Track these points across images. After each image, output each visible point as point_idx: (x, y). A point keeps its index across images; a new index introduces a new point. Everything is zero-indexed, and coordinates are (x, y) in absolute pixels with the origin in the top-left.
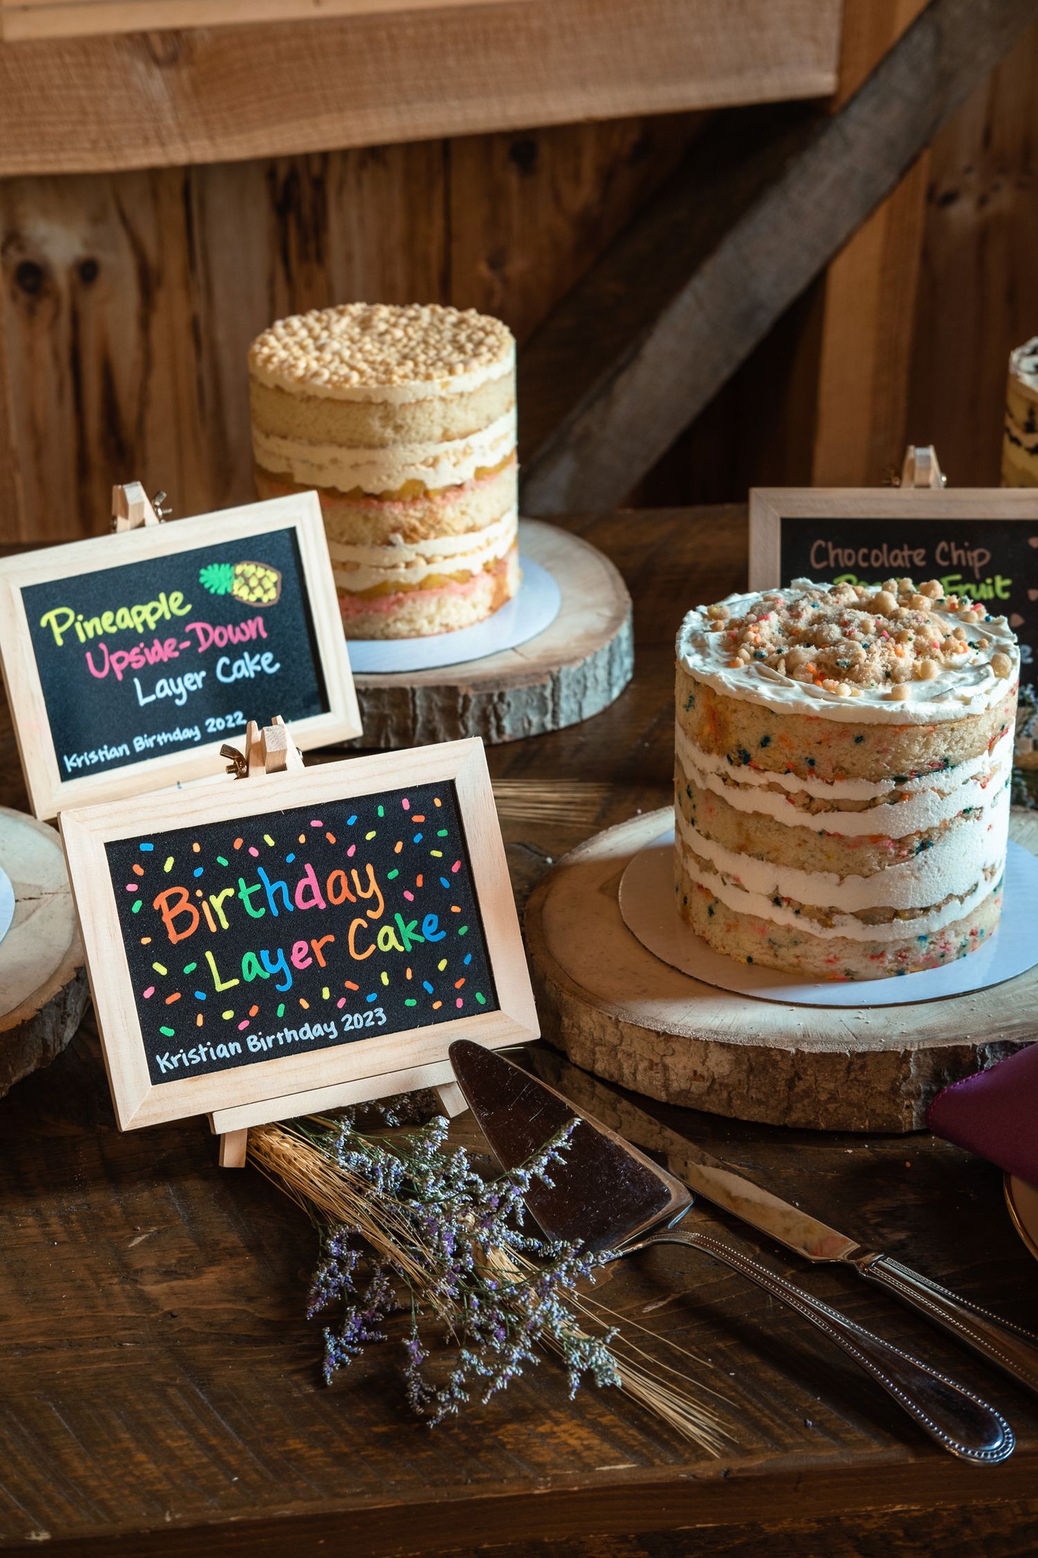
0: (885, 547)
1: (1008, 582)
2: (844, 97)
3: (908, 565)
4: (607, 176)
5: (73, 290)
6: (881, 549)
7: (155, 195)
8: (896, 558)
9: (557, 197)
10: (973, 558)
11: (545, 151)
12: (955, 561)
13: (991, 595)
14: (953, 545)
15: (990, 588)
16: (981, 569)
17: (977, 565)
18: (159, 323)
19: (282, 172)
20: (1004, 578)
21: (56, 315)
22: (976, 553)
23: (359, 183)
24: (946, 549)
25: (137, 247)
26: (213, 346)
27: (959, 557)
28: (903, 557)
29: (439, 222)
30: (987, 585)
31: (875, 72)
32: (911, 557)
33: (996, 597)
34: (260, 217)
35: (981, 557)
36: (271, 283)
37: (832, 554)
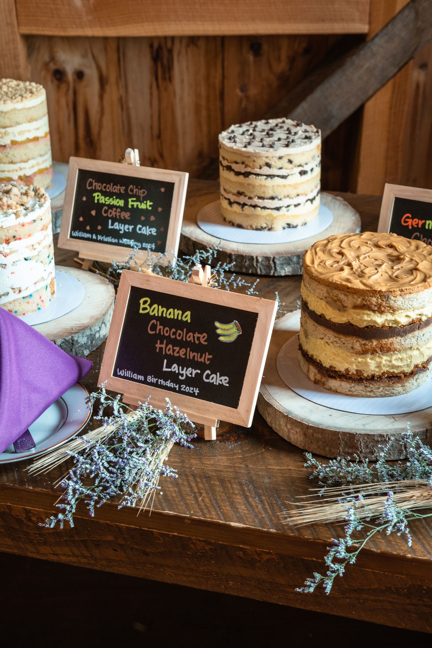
0: (112, 184)
1: (151, 203)
2: (373, 35)
3: (119, 192)
4: (292, 60)
5: (74, 81)
6: (110, 185)
7: (106, 49)
8: (115, 189)
9: (270, 66)
10: (141, 193)
11: (265, 47)
12: (134, 193)
13: (145, 208)
14: (135, 187)
15: (145, 205)
16: (143, 197)
17: (142, 195)
18: (106, 97)
19: (156, 45)
20: (150, 202)
21: (68, 90)
22: (142, 191)
23: (187, 52)
24: (132, 188)
25: (99, 69)
26: (128, 109)
27: (136, 192)
28: (117, 189)
29: (220, 71)
30: (144, 203)
31: (386, 26)
32: (120, 189)
33: (147, 208)
34: (146, 62)
35: (144, 193)
36: (151, 87)
37: (94, 184)
